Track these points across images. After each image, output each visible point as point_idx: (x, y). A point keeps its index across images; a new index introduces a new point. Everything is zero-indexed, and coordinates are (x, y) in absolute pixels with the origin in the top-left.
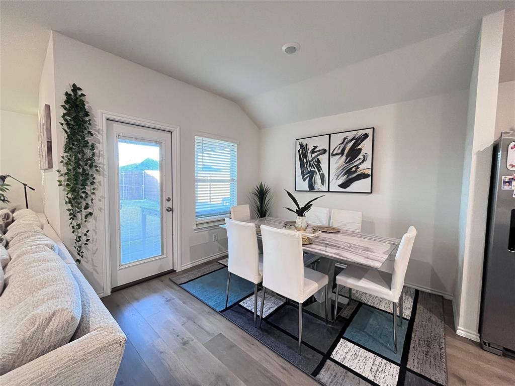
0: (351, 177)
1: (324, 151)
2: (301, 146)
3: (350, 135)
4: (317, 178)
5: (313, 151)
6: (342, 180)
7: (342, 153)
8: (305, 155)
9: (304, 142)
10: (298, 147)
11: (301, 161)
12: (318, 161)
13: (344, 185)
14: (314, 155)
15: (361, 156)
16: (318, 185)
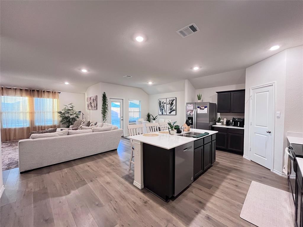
0: (172, 110)
1: (165, 103)
2: (160, 101)
3: (171, 99)
4: (164, 111)
5: (163, 103)
6: (170, 111)
7: (169, 104)
8: (161, 104)
9: (160, 100)
10: (159, 102)
11: (160, 106)
12: (164, 106)
13: (170, 113)
14: (163, 104)
15: (173, 105)
16: (164, 113)
